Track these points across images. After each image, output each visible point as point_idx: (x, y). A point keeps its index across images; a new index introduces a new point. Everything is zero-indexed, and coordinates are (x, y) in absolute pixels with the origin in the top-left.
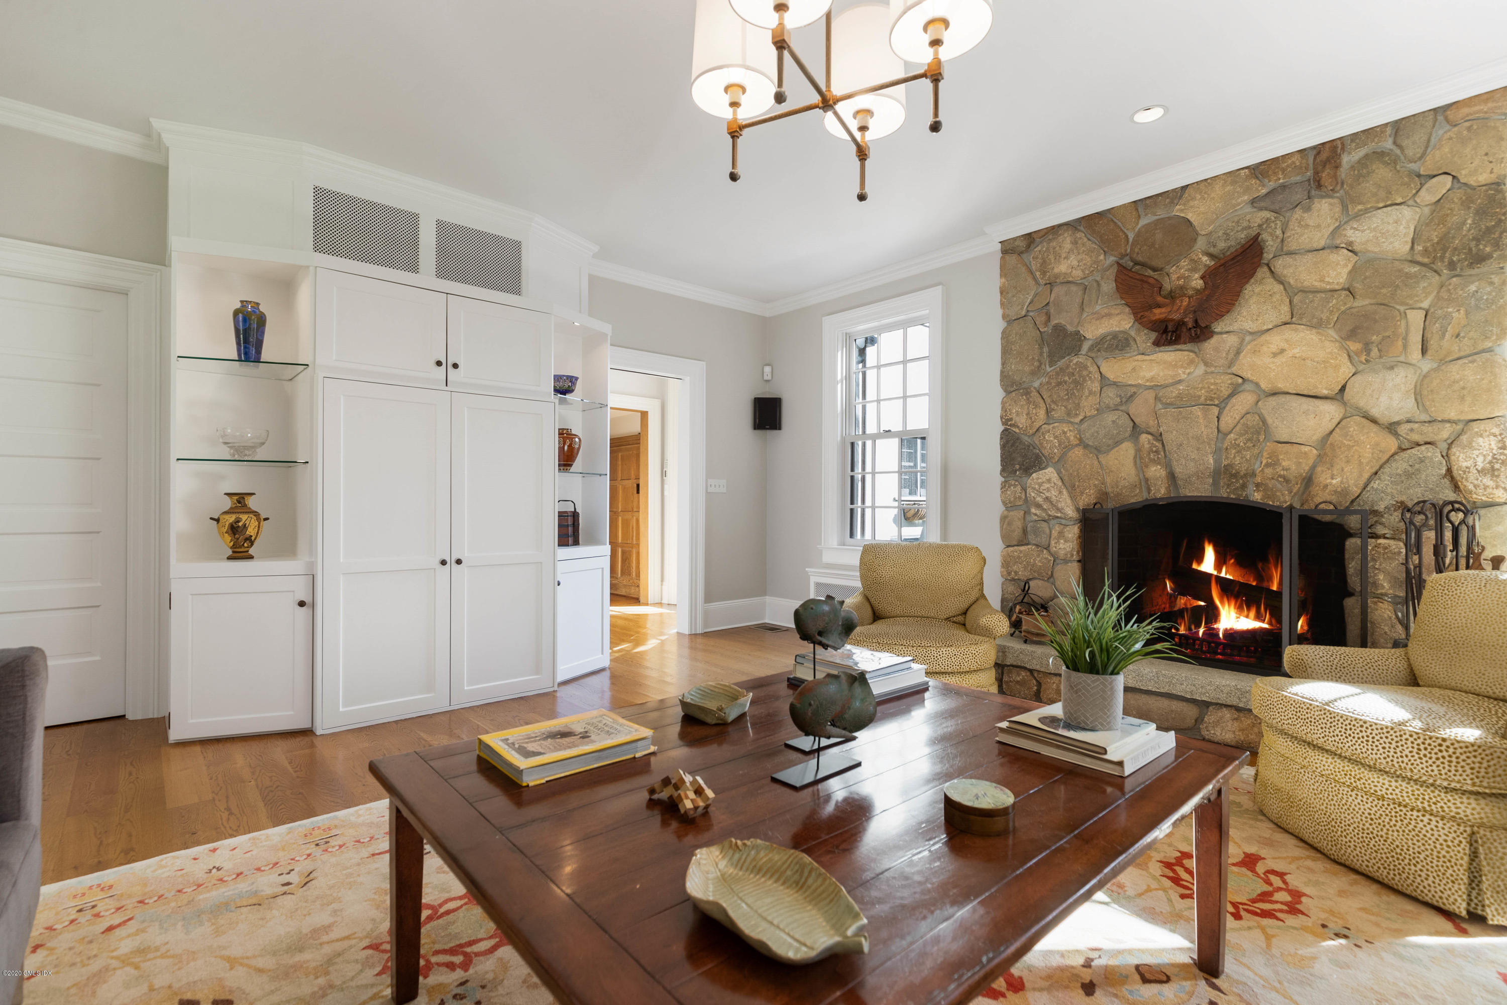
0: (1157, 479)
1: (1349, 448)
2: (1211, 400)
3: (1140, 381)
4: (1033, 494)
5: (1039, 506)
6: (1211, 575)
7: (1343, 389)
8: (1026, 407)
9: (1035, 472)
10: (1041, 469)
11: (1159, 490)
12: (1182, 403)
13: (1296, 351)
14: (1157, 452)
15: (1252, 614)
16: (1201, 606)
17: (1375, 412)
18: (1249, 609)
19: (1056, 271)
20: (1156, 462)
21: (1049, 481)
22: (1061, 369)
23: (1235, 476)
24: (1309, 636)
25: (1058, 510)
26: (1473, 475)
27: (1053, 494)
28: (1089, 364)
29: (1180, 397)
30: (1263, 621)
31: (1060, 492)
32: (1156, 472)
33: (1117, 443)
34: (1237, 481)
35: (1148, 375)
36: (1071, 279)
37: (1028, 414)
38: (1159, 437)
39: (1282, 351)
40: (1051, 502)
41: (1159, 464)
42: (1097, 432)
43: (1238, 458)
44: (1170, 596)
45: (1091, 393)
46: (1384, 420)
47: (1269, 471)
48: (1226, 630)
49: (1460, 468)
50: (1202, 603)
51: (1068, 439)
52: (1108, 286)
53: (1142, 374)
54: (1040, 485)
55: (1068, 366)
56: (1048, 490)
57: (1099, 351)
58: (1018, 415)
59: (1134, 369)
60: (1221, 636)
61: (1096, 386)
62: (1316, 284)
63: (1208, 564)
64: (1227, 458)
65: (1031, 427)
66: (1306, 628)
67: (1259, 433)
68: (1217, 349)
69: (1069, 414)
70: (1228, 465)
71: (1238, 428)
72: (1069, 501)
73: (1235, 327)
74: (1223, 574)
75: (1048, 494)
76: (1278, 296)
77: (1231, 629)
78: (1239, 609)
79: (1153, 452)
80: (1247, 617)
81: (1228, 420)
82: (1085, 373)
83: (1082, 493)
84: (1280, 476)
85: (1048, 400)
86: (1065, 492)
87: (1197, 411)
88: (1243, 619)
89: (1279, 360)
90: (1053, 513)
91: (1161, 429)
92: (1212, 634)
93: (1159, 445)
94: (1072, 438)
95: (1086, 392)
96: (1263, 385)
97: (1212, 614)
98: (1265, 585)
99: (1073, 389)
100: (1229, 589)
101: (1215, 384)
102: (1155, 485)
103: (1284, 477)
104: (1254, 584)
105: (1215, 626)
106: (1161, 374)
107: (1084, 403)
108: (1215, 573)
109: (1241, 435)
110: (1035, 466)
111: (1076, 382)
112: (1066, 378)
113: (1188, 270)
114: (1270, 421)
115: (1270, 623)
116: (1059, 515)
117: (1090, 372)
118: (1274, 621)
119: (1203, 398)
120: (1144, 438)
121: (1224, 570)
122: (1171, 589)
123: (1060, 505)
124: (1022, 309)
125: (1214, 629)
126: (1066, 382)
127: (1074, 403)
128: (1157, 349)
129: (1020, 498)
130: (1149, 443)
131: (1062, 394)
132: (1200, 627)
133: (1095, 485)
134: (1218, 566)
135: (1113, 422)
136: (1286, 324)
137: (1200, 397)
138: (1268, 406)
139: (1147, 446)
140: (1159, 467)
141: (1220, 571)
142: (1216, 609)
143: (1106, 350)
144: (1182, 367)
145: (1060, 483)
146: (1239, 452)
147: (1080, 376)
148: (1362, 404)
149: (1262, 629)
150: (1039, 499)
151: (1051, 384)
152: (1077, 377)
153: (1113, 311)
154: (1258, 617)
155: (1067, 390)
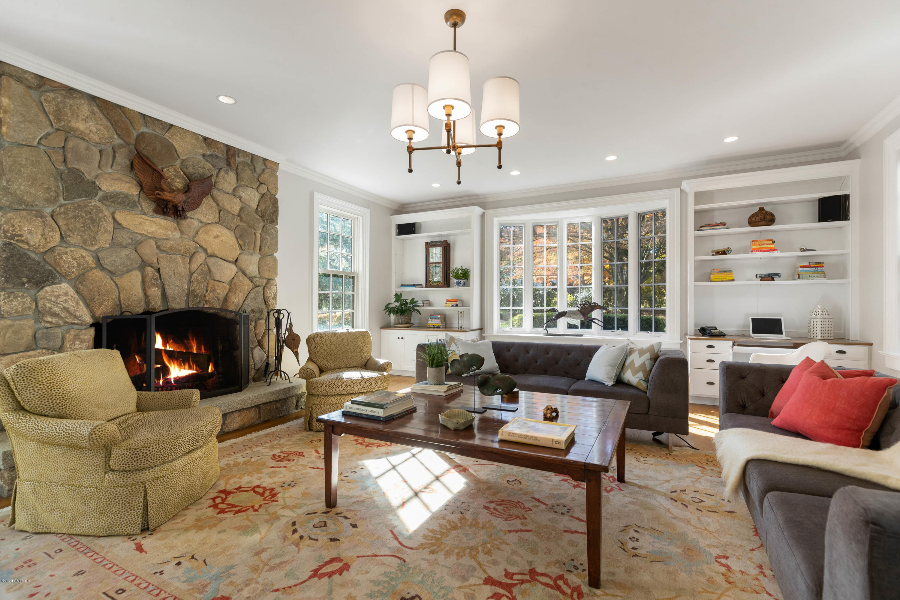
0: (155, 296)
1: (241, 286)
2: (186, 253)
3: (144, 232)
4: (48, 305)
5: (55, 315)
6: (161, 350)
7: (237, 260)
8: (41, 228)
9: (49, 286)
10: (53, 284)
11: (157, 303)
12: (172, 251)
13: (223, 238)
14: (156, 279)
15: (187, 367)
16: (158, 367)
17: (247, 272)
18: (184, 365)
19: (73, 124)
20: (156, 286)
21: (66, 294)
22: (79, 206)
23: (196, 296)
24: (215, 373)
25: (76, 317)
26: (271, 299)
27: (71, 305)
28: (104, 209)
29: (171, 248)
30: (193, 369)
31: (77, 303)
32: (155, 292)
33: (129, 271)
34: (197, 299)
35: (151, 230)
36: (87, 138)
37: (43, 235)
38: (158, 271)
39: (218, 237)
40: (68, 312)
41: (157, 287)
42: (114, 261)
43: (198, 287)
44: (139, 364)
45: (106, 231)
46: (249, 275)
47: (211, 295)
48: (175, 378)
49: (268, 296)
50: (159, 366)
51: (86, 262)
52: (122, 159)
53: (145, 228)
54: (58, 297)
55: (86, 206)
56: (66, 301)
57: (113, 202)
58: (30, 232)
59: (140, 223)
60: (173, 382)
61: (110, 227)
62: (229, 209)
63: (159, 344)
64: (193, 286)
65: (44, 247)
66: (213, 369)
67: (207, 275)
68: (189, 226)
69: (85, 242)
70: (193, 290)
71: (198, 271)
72: (85, 310)
73: (196, 216)
74: (168, 348)
75: (65, 305)
76: (214, 208)
77: (178, 377)
78: (180, 365)
79: (154, 279)
80: (184, 369)
81: (195, 266)
82: (101, 215)
83: (101, 305)
84: (216, 297)
85: (64, 228)
86: (81, 303)
87: (179, 258)
88: (182, 370)
89: (217, 240)
90: (70, 320)
91: (160, 265)
92: (167, 382)
93: (157, 274)
94: (90, 262)
95: (102, 230)
96: (209, 251)
97: (166, 371)
98: (190, 351)
99: (89, 224)
100: (172, 356)
101: (188, 245)
102: (154, 300)
103: (217, 297)
104: (185, 351)
105: (169, 377)
106: (159, 231)
107: (100, 237)
108: (163, 348)
109: (200, 275)
110: (48, 281)
111: (93, 221)
112: (83, 214)
113: (174, 175)
114: (212, 269)
115: (196, 370)
116: (76, 322)
117: (105, 216)
118: (198, 369)
119: (182, 252)
120: (149, 270)
121: (168, 346)
122: (140, 361)
123: (77, 314)
124: (34, 139)
125: (168, 379)
126: (82, 217)
127: (90, 235)
128: (155, 215)
129: (30, 308)
130: (152, 273)
131: (78, 225)
132: (160, 379)
133: (112, 299)
134: (164, 344)
135: (127, 256)
136: (216, 223)
137: (181, 250)
138: (211, 261)
139: (150, 275)
140: (157, 289)
141: (166, 347)
142: (167, 367)
143: (120, 204)
144: (170, 230)
145: (76, 296)
146: (198, 283)
147: (97, 216)
148: (244, 267)
149: (193, 374)
150: (56, 309)
151: (68, 215)
152: (94, 216)
153: (123, 178)
154: (190, 368)
155: (84, 223)
